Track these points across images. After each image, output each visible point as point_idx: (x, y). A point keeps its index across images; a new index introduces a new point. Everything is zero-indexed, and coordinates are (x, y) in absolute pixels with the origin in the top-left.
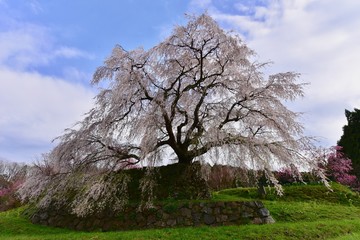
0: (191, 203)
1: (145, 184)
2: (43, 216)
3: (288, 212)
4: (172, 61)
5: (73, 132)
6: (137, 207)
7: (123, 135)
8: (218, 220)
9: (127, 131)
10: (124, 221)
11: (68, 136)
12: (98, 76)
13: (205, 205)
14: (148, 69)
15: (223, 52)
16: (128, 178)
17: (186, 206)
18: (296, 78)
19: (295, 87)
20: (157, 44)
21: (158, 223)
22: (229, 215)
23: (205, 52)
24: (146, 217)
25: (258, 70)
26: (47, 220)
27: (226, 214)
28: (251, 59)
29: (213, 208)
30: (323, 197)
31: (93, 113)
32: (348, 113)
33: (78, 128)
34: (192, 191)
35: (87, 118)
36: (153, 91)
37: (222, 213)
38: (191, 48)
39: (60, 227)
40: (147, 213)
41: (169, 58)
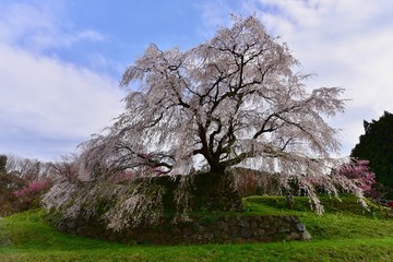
0: (227, 216)
1: (180, 197)
2: (71, 225)
3: (321, 226)
4: (210, 65)
5: (101, 137)
6: (172, 218)
7: (153, 142)
8: (255, 234)
9: (157, 137)
10: (159, 233)
11: (94, 142)
12: (128, 77)
13: (242, 218)
14: (183, 72)
15: (266, 59)
16: (162, 190)
17: (223, 219)
18: (340, 93)
19: (337, 103)
20: (197, 46)
21: (195, 236)
22: (266, 229)
23: (246, 58)
24: (182, 229)
25: (300, 82)
26: (75, 229)
27: (263, 228)
28: (294, 69)
29: (250, 222)
30: (348, 209)
31: (123, 117)
32: (366, 123)
33: (106, 133)
34: (226, 202)
35: (117, 124)
36: (187, 96)
37: (259, 227)
38: (233, 53)
39: (90, 237)
40: (182, 226)
41: (207, 62)
